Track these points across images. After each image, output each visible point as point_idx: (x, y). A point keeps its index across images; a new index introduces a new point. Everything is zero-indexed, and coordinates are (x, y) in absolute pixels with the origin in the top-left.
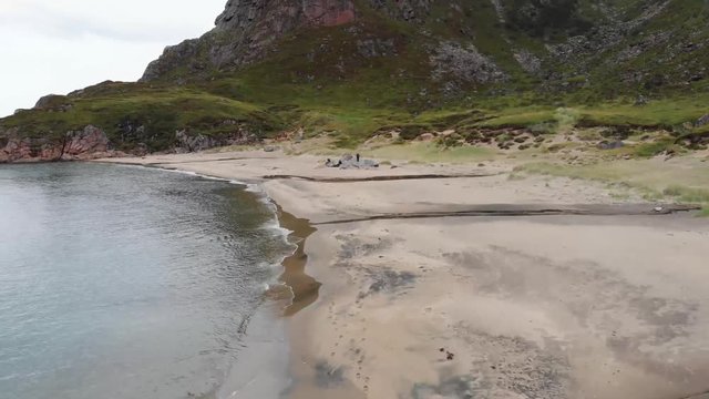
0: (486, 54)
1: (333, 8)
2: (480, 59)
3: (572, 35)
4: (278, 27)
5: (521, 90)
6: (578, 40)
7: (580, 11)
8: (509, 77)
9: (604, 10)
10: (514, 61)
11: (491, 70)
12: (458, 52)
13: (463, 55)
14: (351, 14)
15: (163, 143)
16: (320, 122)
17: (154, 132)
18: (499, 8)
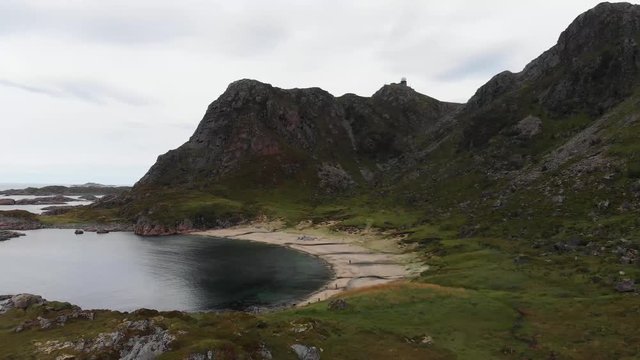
0: (346, 170)
1: (268, 146)
2: (343, 173)
3: (391, 158)
4: (238, 154)
5: (362, 194)
6: (394, 162)
7: (397, 142)
8: (357, 184)
9: (411, 142)
10: (360, 174)
11: (349, 180)
12: (331, 169)
13: (335, 171)
14: (277, 148)
15: (212, 224)
16: (274, 213)
17: (207, 220)
18: (353, 140)
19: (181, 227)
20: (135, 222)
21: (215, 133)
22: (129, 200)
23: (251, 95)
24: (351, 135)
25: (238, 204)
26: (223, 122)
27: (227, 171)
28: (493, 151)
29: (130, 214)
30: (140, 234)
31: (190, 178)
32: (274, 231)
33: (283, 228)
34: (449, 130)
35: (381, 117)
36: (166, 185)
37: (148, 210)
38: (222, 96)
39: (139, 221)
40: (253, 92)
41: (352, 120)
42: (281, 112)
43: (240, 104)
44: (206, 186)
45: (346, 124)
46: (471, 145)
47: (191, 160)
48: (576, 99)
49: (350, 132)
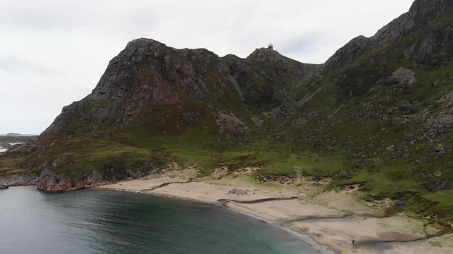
0: (239, 118)
1: (169, 96)
2: (237, 120)
3: (274, 107)
5: (260, 139)
6: (278, 110)
7: (276, 94)
8: (251, 130)
9: (286, 93)
10: (252, 121)
11: (243, 127)
12: (226, 116)
13: (228, 118)
14: (178, 98)
15: (122, 176)
16: (185, 160)
17: (117, 171)
18: (240, 92)
19: (89, 180)
20: (39, 174)
21: (117, 85)
22: (34, 150)
23: (150, 51)
24: (237, 88)
25: (146, 152)
26: (123, 75)
27: (131, 119)
28: (377, 98)
29: (33, 166)
30: (43, 190)
31: (95, 127)
32: (191, 180)
33: (198, 176)
34: (319, 83)
35: (259, 73)
36: (69, 134)
37: (51, 162)
38: (122, 53)
39: (43, 173)
40: (151, 48)
41: (237, 76)
42: (179, 66)
43: (140, 59)
44: (111, 134)
45: (232, 79)
46: (351, 94)
47: (94, 110)
48: (443, 53)
49: (236, 85)
